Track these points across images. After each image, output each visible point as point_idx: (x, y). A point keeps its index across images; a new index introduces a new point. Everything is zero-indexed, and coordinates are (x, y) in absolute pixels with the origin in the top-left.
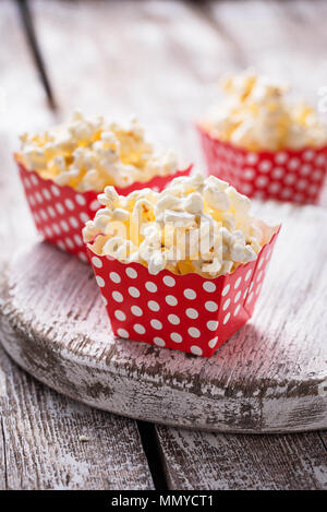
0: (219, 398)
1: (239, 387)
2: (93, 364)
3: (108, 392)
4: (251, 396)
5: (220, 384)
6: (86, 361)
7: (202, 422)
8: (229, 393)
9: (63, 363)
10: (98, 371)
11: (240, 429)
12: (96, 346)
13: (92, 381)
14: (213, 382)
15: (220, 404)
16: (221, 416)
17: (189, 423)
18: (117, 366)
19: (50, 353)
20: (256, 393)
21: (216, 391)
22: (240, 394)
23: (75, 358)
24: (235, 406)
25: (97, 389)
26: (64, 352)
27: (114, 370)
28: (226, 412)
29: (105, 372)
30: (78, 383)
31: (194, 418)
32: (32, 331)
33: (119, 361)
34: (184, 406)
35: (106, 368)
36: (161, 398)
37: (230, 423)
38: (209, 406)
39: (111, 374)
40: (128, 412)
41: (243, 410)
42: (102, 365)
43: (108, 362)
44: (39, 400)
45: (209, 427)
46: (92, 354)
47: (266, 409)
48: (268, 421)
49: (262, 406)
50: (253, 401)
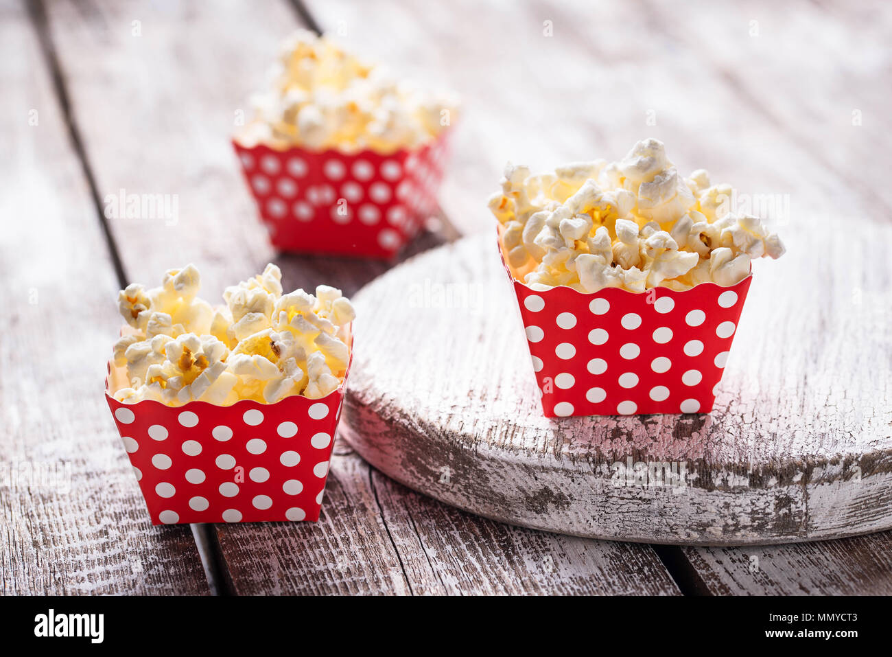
0: (742, 490)
1: (769, 471)
2: (534, 460)
3: (561, 501)
4: (790, 482)
5: (741, 470)
6: (522, 457)
7: (716, 532)
8: (757, 481)
9: (484, 465)
10: (545, 469)
11: (774, 537)
12: (531, 434)
13: (533, 486)
14: (729, 467)
15: (744, 500)
16: (745, 520)
17: (695, 535)
18: (573, 459)
19: (457, 451)
20: (797, 478)
21: (735, 481)
22: (773, 481)
23: (504, 455)
24: (766, 500)
25: (544, 499)
26: (483, 449)
27: (569, 465)
28: (753, 512)
29: (556, 470)
30: (511, 493)
31: (703, 527)
32: (421, 423)
33: (575, 452)
34: (688, 509)
35: (556, 464)
36: (648, 501)
37: (760, 528)
38: (727, 505)
39: (567, 471)
40: (596, 529)
41: (779, 506)
42: (549, 460)
43: (558, 456)
45: (727, 538)
46: (529, 444)
47: (813, 502)
48: (817, 521)
49: (807, 497)
50: (793, 491)
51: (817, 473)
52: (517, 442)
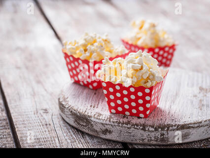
0: (152, 131)
1: (159, 127)
2: (104, 122)
3: (110, 132)
4: (164, 130)
5: (152, 127)
6: (101, 121)
7: (146, 141)
8: (156, 130)
9: (92, 123)
10: (106, 124)
11: (160, 143)
12: (104, 116)
13: (104, 128)
14: (150, 126)
15: (153, 134)
16: (153, 138)
17: (141, 142)
18: (113, 122)
19: (87, 119)
20: (166, 129)
21: (151, 129)
22: (160, 130)
23: (97, 120)
24: (158, 134)
25: (106, 131)
26: (92, 119)
27: (112, 124)
28: (155, 137)
29: (109, 125)
30: (98, 130)
31: (143, 140)
32: (79, 112)
33: (114, 121)
34: (139, 135)
35: (109, 123)
36: (130, 133)
37: (156, 141)
38: (149, 135)
39: (112, 125)
40: (118, 139)
41: (161, 136)
42: (108, 122)
43: (110, 121)
44: (83, 137)
45: (149, 143)
46: (103, 118)
47: (169, 135)
48: (170, 140)
49: (168, 134)
50: (165, 132)
51: (171, 128)
52: (101, 118)
